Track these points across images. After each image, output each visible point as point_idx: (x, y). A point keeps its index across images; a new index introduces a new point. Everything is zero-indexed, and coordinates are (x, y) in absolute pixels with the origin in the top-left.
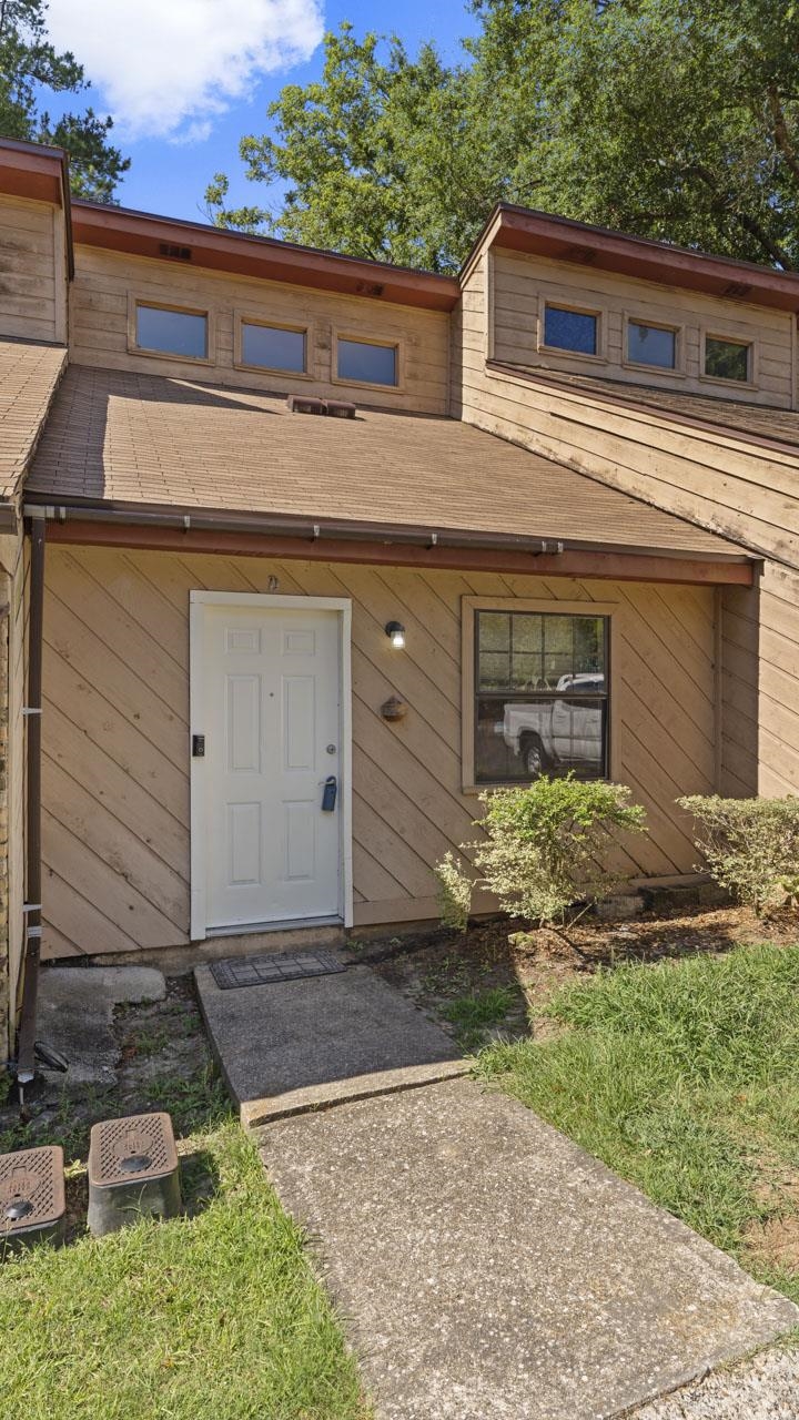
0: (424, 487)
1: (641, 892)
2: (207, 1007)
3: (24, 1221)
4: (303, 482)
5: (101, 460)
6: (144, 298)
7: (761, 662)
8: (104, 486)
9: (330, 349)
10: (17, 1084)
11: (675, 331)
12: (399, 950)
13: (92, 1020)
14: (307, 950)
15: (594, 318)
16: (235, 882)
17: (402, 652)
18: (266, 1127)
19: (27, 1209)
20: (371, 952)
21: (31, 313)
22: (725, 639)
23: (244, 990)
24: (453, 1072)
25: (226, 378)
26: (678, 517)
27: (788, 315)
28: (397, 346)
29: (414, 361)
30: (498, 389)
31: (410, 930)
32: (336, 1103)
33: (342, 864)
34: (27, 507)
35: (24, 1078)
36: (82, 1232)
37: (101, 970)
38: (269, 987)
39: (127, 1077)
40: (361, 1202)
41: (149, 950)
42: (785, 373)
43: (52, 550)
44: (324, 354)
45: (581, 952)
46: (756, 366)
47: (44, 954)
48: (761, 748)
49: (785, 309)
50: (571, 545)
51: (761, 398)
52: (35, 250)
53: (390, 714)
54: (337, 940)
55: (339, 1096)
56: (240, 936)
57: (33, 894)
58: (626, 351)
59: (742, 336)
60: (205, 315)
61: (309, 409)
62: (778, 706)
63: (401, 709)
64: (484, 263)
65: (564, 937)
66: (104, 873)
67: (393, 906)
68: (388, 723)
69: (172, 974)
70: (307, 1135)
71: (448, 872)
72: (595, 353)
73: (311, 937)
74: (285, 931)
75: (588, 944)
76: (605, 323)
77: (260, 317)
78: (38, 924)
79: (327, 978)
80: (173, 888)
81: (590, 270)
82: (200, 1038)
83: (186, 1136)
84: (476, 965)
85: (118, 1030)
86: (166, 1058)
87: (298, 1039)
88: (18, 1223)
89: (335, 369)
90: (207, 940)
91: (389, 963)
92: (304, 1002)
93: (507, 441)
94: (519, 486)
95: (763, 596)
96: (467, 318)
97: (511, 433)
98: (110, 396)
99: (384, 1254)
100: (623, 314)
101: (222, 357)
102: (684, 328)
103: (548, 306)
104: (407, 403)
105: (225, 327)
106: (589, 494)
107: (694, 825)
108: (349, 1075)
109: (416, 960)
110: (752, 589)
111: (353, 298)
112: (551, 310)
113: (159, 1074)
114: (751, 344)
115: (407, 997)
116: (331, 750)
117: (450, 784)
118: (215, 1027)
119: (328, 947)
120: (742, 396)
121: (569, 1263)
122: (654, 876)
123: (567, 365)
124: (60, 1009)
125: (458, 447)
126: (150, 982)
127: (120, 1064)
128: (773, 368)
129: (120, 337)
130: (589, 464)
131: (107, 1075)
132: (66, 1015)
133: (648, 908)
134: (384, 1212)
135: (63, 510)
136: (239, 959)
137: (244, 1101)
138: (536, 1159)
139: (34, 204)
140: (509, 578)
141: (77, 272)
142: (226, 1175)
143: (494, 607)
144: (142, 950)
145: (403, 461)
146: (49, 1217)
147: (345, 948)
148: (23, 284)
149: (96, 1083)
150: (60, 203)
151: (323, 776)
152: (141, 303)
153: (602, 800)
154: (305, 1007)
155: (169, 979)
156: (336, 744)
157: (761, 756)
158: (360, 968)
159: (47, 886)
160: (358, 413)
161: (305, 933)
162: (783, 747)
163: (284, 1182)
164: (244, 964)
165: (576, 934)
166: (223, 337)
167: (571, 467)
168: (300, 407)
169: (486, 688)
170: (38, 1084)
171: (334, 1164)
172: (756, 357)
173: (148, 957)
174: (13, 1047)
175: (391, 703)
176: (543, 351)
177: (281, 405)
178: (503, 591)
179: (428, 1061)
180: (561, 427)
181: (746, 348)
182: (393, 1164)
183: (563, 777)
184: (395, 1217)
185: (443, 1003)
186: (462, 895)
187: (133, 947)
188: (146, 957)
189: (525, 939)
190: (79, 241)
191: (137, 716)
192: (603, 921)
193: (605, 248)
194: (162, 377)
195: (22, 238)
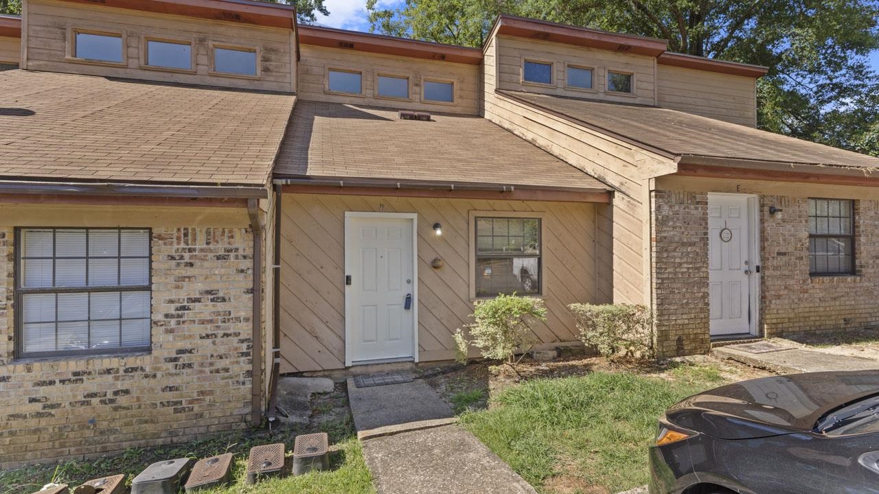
0: (454, 159)
1: (557, 348)
2: (350, 395)
3: (268, 468)
4: (398, 159)
5: (307, 154)
6: (332, 67)
7: (614, 240)
8: (307, 168)
9: (420, 86)
10: (268, 421)
11: (592, 70)
12: (439, 373)
13: (301, 399)
14: (398, 372)
15: (550, 65)
16: (365, 341)
17: (441, 238)
18: (367, 441)
19: (269, 464)
20: (426, 374)
21: (280, 80)
22: (599, 228)
23: (367, 388)
24: (448, 422)
25: (371, 102)
26: (579, 169)
27: (652, 58)
28: (453, 83)
29: (461, 89)
30: (501, 104)
31: (446, 364)
32: (397, 433)
33: (413, 333)
34: (275, 180)
35: (271, 419)
36: (290, 474)
37: (306, 379)
38: (378, 388)
39: (314, 422)
40: (398, 467)
41: (328, 370)
42: (651, 87)
43: (285, 197)
44: (417, 89)
45: (519, 375)
46: (635, 85)
47: (281, 371)
48: (614, 280)
49: (651, 55)
50: (518, 187)
51: (637, 101)
52: (282, 50)
53: (435, 265)
54: (412, 368)
55: (398, 430)
56: (367, 365)
57: (276, 344)
58: (566, 81)
59: (627, 70)
60: (361, 73)
61: (408, 117)
62: (622, 261)
63: (440, 263)
64: (494, 42)
65: (514, 368)
66: (308, 336)
67: (437, 354)
68: (435, 270)
69: (337, 381)
70: (383, 444)
71: (459, 338)
72: (550, 83)
73: (399, 367)
74: (388, 363)
75: (524, 372)
76: (555, 68)
77: (387, 73)
78: (278, 357)
79: (404, 384)
80: (337, 342)
81: (547, 42)
82: (346, 408)
83: (335, 444)
84: (470, 381)
85: (312, 403)
86: (331, 415)
87: (386, 408)
88: (266, 469)
89: (423, 95)
90: (353, 366)
91: (434, 379)
92: (392, 394)
93: (504, 128)
94: (503, 155)
95: (614, 208)
96: (487, 68)
97: (507, 125)
98: (316, 117)
99: (402, 483)
100: (564, 63)
101: (369, 93)
102: (596, 68)
103: (526, 61)
104: (458, 110)
105: (370, 79)
106: (537, 158)
107: (576, 317)
108: (405, 422)
109: (446, 377)
110: (610, 204)
111: (431, 61)
112: (528, 64)
113: (327, 421)
114: (633, 74)
115: (437, 393)
116: (409, 282)
117: (464, 297)
118: (352, 402)
119: (407, 371)
120: (627, 100)
121: (470, 487)
122: (564, 341)
123: (535, 90)
124: (288, 394)
125: (478, 134)
126: (327, 384)
127: (311, 417)
128: (644, 85)
129: (322, 86)
130: (541, 142)
131: (305, 420)
132: (290, 396)
133: (559, 356)
134: (406, 470)
135: (289, 181)
136: (367, 376)
137: (359, 430)
138: (471, 454)
139: (281, 30)
140: (491, 202)
141: (301, 57)
142: (349, 457)
143: (484, 215)
144: (324, 370)
145: (448, 144)
146: (278, 467)
147: (416, 372)
148: (277, 67)
149: (301, 423)
150: (293, 28)
151: (405, 293)
152: (330, 69)
153: (527, 305)
154: (391, 396)
155: (336, 383)
156: (411, 279)
157: (614, 285)
158: (420, 380)
159: (283, 342)
160: (432, 117)
161: (397, 364)
162: (624, 280)
163: (369, 459)
164: (369, 378)
165: (520, 367)
166: (369, 83)
167: (532, 143)
168: (404, 116)
169: (479, 253)
170: (277, 422)
171: (391, 454)
172: (635, 80)
173: (327, 373)
174: (267, 406)
175: (436, 260)
176: (524, 85)
177: (395, 115)
178: (489, 208)
179: (439, 418)
180: (528, 123)
181: (630, 76)
182: (414, 455)
183: (511, 294)
184: (410, 472)
185: (453, 395)
186: (463, 348)
187: (321, 369)
188: (326, 373)
189: (495, 369)
190: (302, 43)
191: (322, 267)
192: (535, 361)
193: (553, 32)
194: (341, 104)
195: (276, 46)
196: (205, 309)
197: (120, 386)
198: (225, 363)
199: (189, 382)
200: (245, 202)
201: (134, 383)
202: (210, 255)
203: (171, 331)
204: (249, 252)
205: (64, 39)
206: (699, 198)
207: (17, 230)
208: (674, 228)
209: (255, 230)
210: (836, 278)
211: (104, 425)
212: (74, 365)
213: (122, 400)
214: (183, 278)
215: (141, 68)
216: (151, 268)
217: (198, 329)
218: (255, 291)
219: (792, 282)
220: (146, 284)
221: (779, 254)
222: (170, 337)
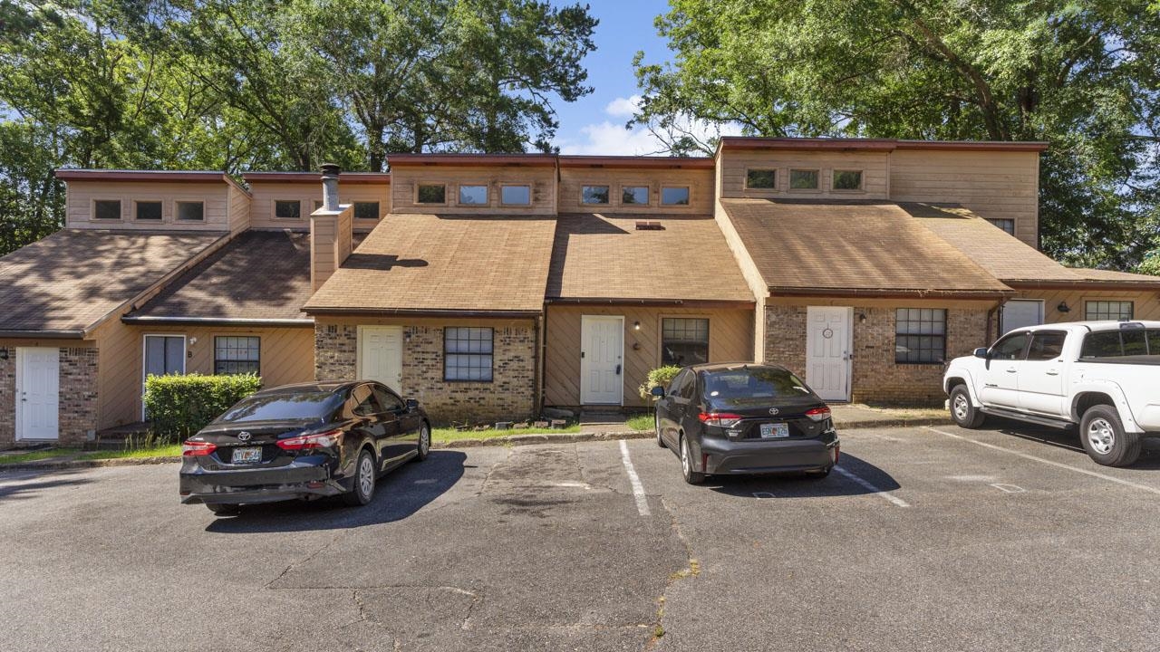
6: (585, 184)
9: (659, 193)
11: (816, 172)
14: (611, 411)
15: (773, 172)
16: (591, 391)
17: (639, 331)
21: (546, 205)
25: (616, 210)
26: (746, 282)
27: (885, 154)
28: (689, 187)
29: (696, 193)
30: (722, 211)
33: (621, 389)
34: (545, 306)
37: (559, 410)
41: (570, 406)
42: (882, 182)
43: (549, 307)
44: (656, 196)
46: (865, 181)
47: (546, 404)
49: (883, 152)
50: (686, 301)
51: (866, 197)
52: (547, 182)
53: (635, 348)
54: (619, 410)
56: (593, 405)
57: (544, 387)
58: (789, 184)
59: (858, 169)
60: (608, 187)
61: (643, 228)
63: (638, 347)
64: (720, 156)
66: (560, 386)
68: (635, 351)
69: (575, 413)
72: (773, 188)
73: (612, 408)
74: (605, 406)
76: (778, 173)
77: (630, 184)
80: (576, 391)
81: (771, 151)
89: (661, 201)
90: (584, 405)
93: (722, 234)
95: (756, 313)
97: (724, 232)
98: (569, 237)
100: (788, 168)
101: (614, 202)
102: (821, 169)
103: (747, 170)
104: (693, 211)
105: (615, 190)
110: (754, 311)
111: (669, 170)
112: (751, 172)
114: (862, 171)
119: (617, 411)
120: (854, 197)
123: (757, 195)
128: (875, 181)
129: (577, 200)
135: (551, 300)
139: (546, 168)
140: (674, 309)
141: (561, 179)
143: (669, 317)
144: (568, 406)
148: (544, 196)
150: (555, 166)
151: (617, 364)
152: (584, 186)
156: (620, 356)
159: (547, 387)
160: (665, 224)
166: (615, 195)
169: (665, 341)
172: (865, 177)
175: (636, 344)
176: (746, 190)
177: (633, 225)
178: (672, 313)
181: (861, 173)
187: (566, 405)
190: (562, 167)
191: (568, 347)
194: (591, 214)
195: (542, 181)
196: (515, 365)
197: (482, 395)
198: (522, 389)
199: (508, 397)
200: (533, 318)
201: (487, 395)
202: (517, 340)
203: (501, 373)
204: (534, 339)
205: (413, 192)
206: (799, 309)
207: (445, 328)
208: (779, 329)
209: (536, 329)
210: (920, 366)
211: (475, 412)
212: (465, 385)
213: (482, 402)
214: (505, 350)
215: (456, 206)
216: (493, 345)
217: (512, 373)
218: (536, 357)
219: (878, 367)
220: (490, 352)
221: (867, 347)
222: (501, 376)
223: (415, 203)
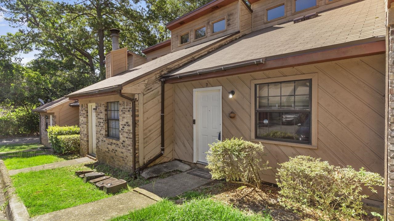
223: (179, 45)
